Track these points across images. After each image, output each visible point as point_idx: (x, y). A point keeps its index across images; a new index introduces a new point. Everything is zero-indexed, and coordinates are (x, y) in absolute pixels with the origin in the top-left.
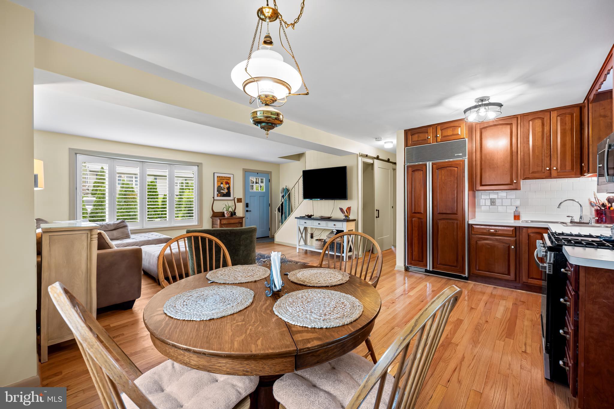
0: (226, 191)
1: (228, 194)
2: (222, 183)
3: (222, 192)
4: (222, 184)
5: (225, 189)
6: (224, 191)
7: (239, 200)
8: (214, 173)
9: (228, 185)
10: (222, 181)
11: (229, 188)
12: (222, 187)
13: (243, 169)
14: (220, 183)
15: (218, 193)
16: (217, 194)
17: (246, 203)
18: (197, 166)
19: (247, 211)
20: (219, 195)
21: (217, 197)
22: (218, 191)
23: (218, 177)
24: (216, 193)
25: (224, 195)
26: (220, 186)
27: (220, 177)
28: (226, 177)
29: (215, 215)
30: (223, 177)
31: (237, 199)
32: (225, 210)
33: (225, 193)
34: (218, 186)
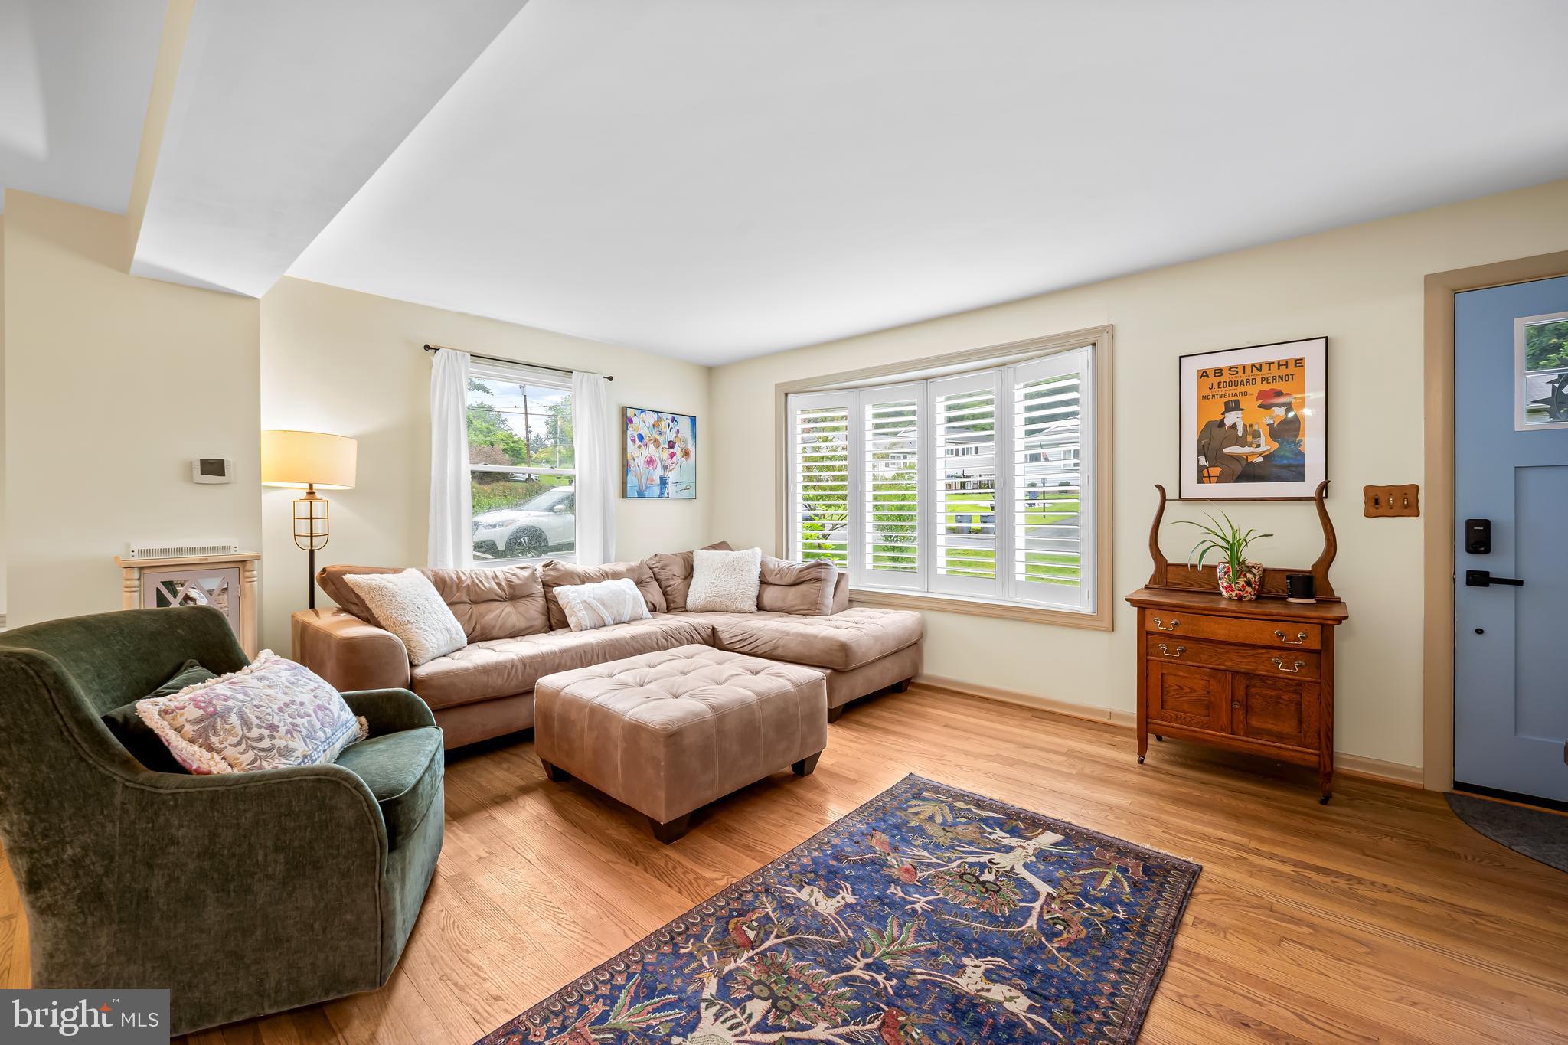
0: (1266, 445)
1: (1287, 465)
2: (1233, 406)
3: (1236, 458)
4: (1237, 408)
5: (1256, 434)
6: (1247, 450)
7: (1385, 502)
8: (1181, 357)
9: (1282, 412)
10: (1231, 390)
11: (1285, 433)
12: (1234, 426)
13: (1431, 281)
14: (1219, 405)
15: (1203, 462)
16: (1201, 469)
17: (1470, 524)
18: (1090, 348)
19: (1477, 579)
20: (1215, 471)
21: (1200, 481)
22: (1202, 451)
23: (1204, 374)
24: (1192, 460)
25: (1249, 473)
26: (1221, 423)
27: (1218, 372)
28: (1269, 364)
29: (1171, 578)
30: (1241, 371)
31: (1367, 490)
32: (1217, 557)
33: (1260, 459)
34: (1209, 425)
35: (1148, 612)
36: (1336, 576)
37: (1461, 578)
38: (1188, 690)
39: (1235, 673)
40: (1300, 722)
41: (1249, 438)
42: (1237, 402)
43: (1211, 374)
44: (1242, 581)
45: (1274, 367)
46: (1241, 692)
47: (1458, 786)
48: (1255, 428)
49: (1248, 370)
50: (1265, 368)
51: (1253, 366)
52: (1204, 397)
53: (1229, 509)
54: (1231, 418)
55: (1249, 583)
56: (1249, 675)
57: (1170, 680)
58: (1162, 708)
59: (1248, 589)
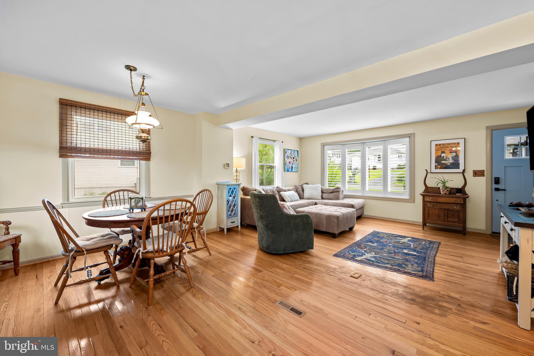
0: (451, 161)
1: (456, 165)
3: (444, 164)
4: (444, 153)
5: (449, 159)
6: (446, 162)
7: (477, 173)
8: (431, 141)
9: (454, 154)
10: (443, 149)
11: (456, 158)
12: (444, 157)
13: (487, 128)
14: (440, 152)
15: (436, 164)
16: (436, 166)
17: (495, 178)
18: (408, 138)
19: (497, 189)
20: (439, 166)
21: (436, 169)
22: (436, 162)
23: (436, 145)
24: (434, 164)
26: (441, 156)
27: (440, 145)
28: (452, 143)
29: (429, 190)
30: (445, 144)
31: (474, 171)
32: (440, 186)
33: (450, 164)
34: (438, 156)
35: (425, 197)
36: (467, 189)
37: (493, 189)
38: (434, 213)
39: (445, 209)
40: (459, 219)
41: (447, 160)
42: (444, 151)
43: (438, 145)
44: (446, 190)
45: (453, 144)
46: (446, 213)
47: (493, 232)
48: (448, 157)
49: (447, 144)
50: (451, 144)
51: (448, 144)
52: (437, 150)
53: (443, 175)
54: (443, 155)
55: (447, 191)
56: (448, 209)
57: (430, 211)
58: (428, 217)
59: (447, 192)
